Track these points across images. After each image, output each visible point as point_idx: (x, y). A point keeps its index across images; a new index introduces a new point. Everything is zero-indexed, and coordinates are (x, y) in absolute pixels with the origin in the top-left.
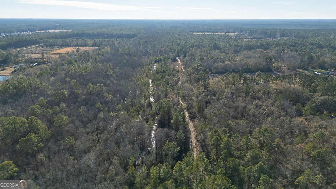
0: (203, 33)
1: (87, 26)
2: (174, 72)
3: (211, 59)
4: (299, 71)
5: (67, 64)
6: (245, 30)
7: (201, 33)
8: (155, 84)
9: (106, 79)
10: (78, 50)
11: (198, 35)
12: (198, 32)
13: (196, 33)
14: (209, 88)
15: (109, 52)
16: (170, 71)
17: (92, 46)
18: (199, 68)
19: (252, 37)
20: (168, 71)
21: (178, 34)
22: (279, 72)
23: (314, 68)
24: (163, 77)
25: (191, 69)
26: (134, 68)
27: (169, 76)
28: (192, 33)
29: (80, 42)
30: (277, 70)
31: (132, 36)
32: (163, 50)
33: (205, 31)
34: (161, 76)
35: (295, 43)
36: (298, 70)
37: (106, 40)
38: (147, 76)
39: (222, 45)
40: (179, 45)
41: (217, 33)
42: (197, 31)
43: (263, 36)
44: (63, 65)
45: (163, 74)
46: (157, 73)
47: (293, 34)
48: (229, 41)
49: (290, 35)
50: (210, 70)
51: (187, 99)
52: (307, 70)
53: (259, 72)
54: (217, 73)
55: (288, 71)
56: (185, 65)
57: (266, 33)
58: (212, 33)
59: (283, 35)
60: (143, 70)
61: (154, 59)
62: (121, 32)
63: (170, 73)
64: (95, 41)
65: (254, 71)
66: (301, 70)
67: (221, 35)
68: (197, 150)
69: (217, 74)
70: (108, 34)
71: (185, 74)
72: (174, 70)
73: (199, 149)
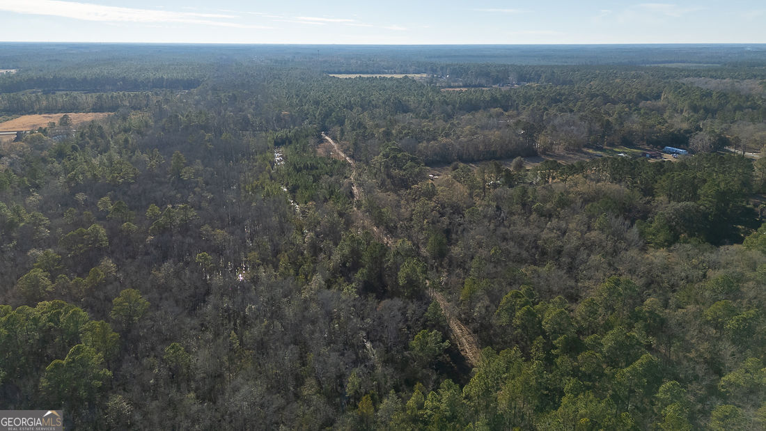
0: (358, 75)
1: (56, 60)
3: (407, 134)
4: (588, 153)
5: (54, 158)
6: (442, 68)
7: (353, 76)
8: (306, 196)
10: (64, 122)
11: (346, 79)
12: (367, 73)
13: (341, 76)
15: (151, 122)
17: (94, 110)
18: (399, 156)
19: (461, 84)
20: (322, 164)
21: (299, 77)
23: (612, 145)
24: (316, 179)
27: (329, 175)
28: (331, 75)
29: (60, 99)
30: (546, 151)
31: (189, 84)
32: (284, 115)
33: (354, 70)
34: (311, 178)
35: (559, 94)
36: (585, 150)
37: (129, 95)
39: (412, 101)
40: (317, 103)
41: (389, 76)
42: (336, 70)
43: (483, 81)
44: (45, 161)
45: (314, 173)
46: (297, 170)
47: (543, 76)
48: (422, 93)
49: (536, 77)
52: (601, 149)
53: (518, 158)
56: (353, 149)
57: (487, 75)
58: (378, 76)
59: (522, 78)
61: (270, 137)
62: (158, 75)
63: (328, 169)
64: (99, 98)
66: (591, 151)
67: (397, 80)
68: (468, 342)
70: (124, 79)
73: (471, 339)
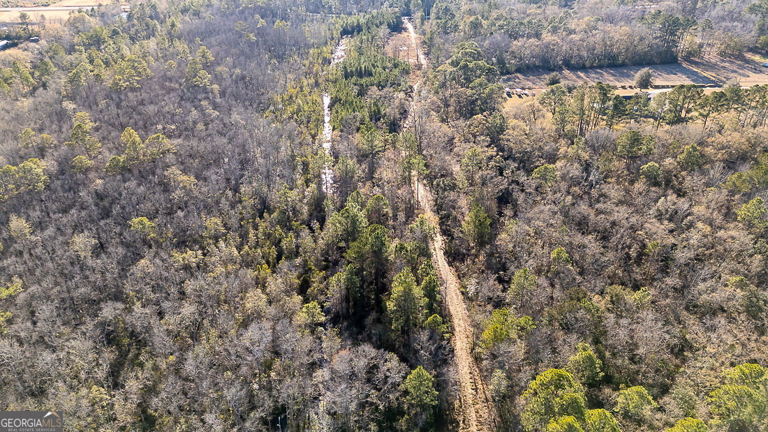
2: (396, 71)
3: (501, 27)
5: (84, 45)
8: (340, 117)
9: (188, 105)
14: (508, 140)
16: (384, 69)
18: (470, 65)
20: (380, 69)
22: (697, 64)
24: (362, 93)
25: (447, 67)
26: (281, 58)
27: (381, 86)
30: (691, 56)
34: (356, 90)
38: (317, 84)
44: (71, 50)
45: (364, 81)
46: (347, 75)
50: (501, 62)
51: (438, 185)
54: (519, 70)
55: (723, 61)
56: (428, 45)
60: (307, 62)
61: (339, 23)
63: (382, 77)
65: (624, 62)
66: (757, 58)
69: (519, 75)
71: (428, 79)
72: (396, 66)
